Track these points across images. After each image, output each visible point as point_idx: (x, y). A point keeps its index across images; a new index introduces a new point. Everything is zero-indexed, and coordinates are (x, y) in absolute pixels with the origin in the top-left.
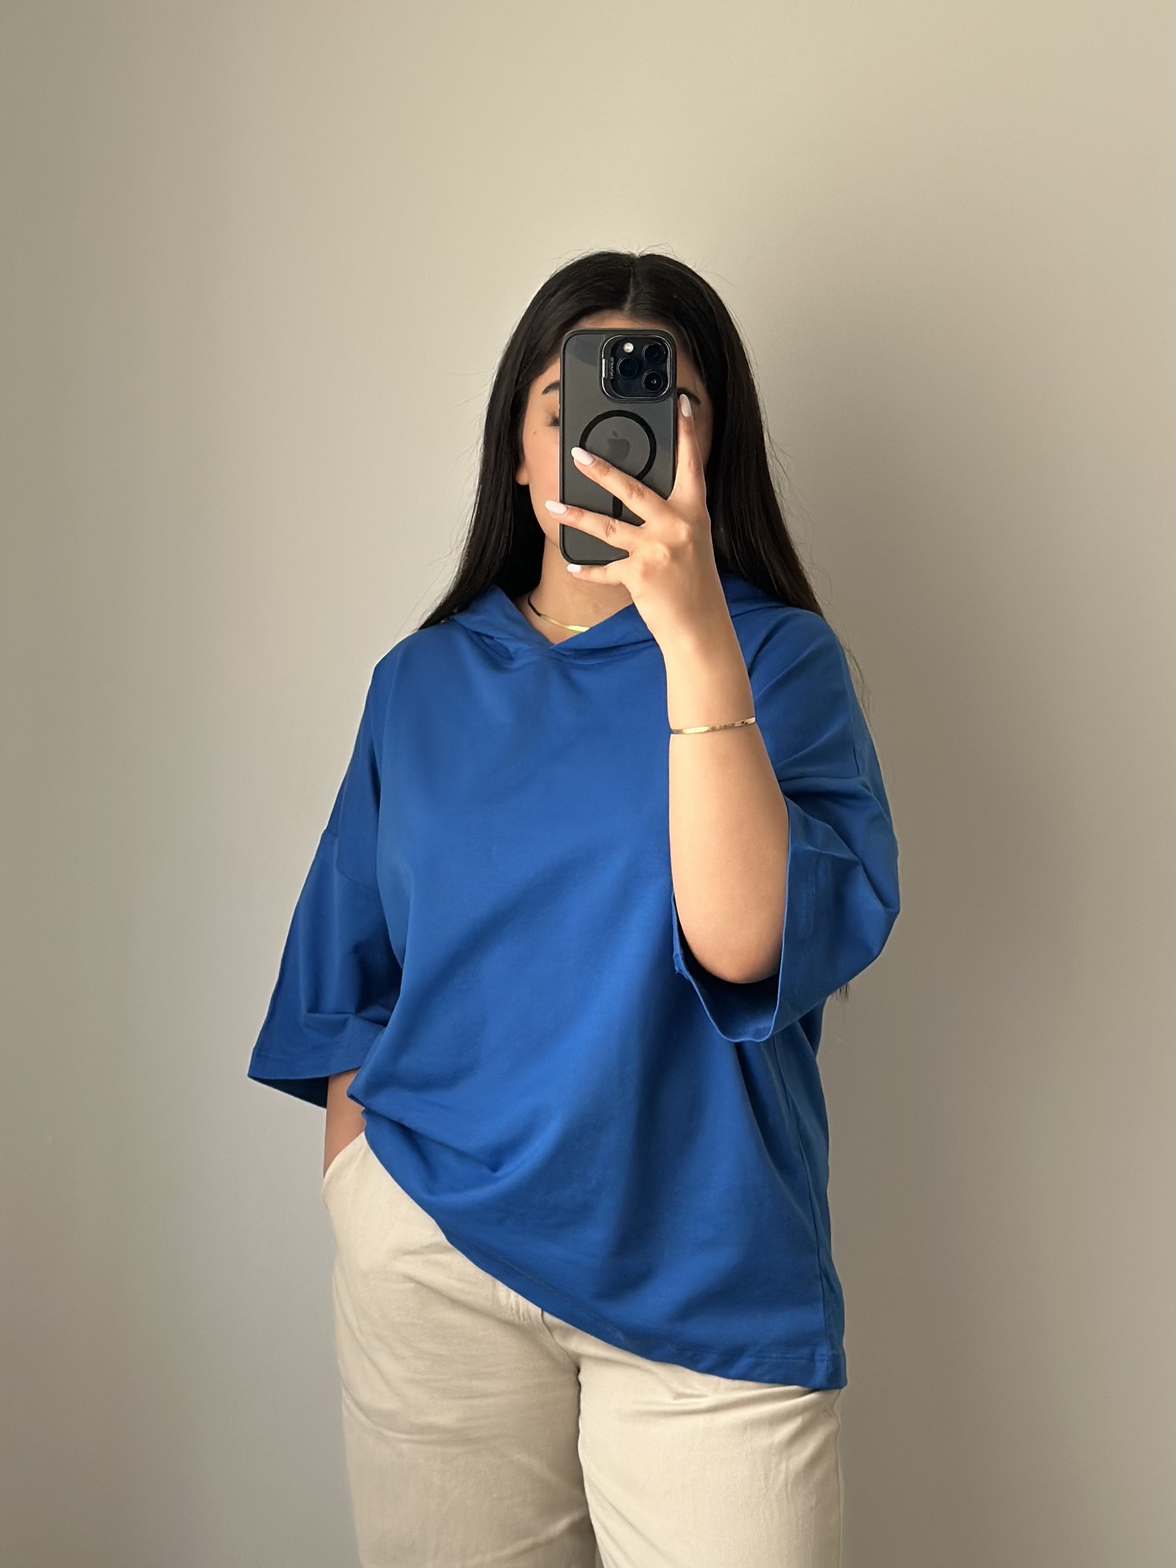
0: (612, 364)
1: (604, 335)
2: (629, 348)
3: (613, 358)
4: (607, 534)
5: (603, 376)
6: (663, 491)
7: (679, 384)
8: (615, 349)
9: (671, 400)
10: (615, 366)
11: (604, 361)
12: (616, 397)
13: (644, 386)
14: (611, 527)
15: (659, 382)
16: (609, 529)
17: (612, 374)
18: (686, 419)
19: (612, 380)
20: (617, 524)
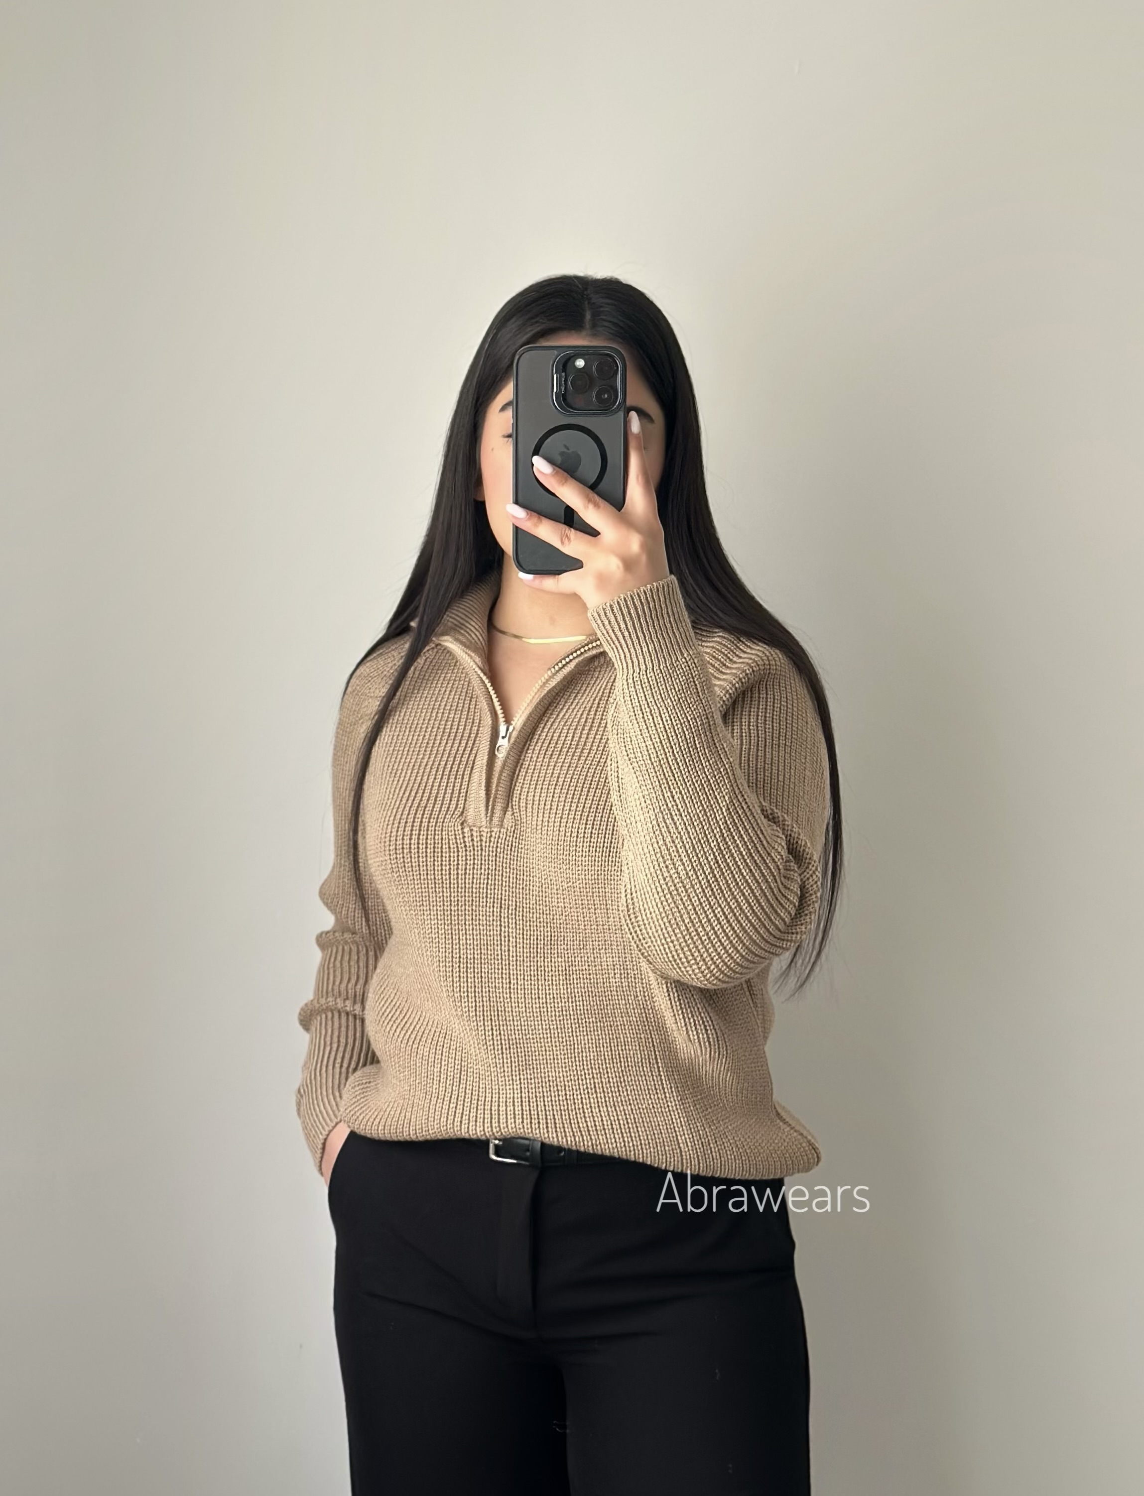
0: (563, 379)
1: (556, 352)
2: (580, 363)
3: (563, 374)
4: (562, 543)
5: (555, 390)
6: (617, 502)
7: (629, 402)
8: (565, 365)
9: (621, 414)
10: (566, 380)
11: (555, 376)
12: (570, 412)
13: (594, 399)
14: (567, 536)
15: (610, 397)
16: (564, 538)
17: (563, 389)
18: (637, 437)
19: (564, 395)
20: (572, 533)
